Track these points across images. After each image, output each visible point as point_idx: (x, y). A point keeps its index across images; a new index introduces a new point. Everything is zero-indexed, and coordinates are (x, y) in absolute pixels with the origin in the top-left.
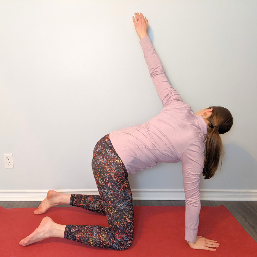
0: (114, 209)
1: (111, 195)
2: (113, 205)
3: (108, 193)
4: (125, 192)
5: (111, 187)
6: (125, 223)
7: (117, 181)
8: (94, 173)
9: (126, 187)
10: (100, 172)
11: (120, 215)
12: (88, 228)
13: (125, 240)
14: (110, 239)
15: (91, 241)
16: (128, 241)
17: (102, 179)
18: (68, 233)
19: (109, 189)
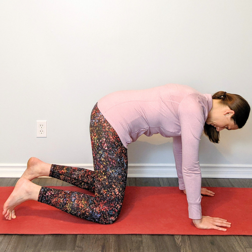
0: (104, 175)
1: (105, 158)
2: (104, 169)
3: (102, 155)
4: (120, 157)
5: (106, 148)
6: (113, 193)
7: (114, 143)
8: (92, 132)
9: (123, 152)
10: (97, 131)
11: (109, 183)
12: (66, 193)
13: (109, 214)
14: (89, 206)
15: (68, 207)
16: (111, 216)
17: (98, 139)
18: (43, 196)
19: (105, 151)
